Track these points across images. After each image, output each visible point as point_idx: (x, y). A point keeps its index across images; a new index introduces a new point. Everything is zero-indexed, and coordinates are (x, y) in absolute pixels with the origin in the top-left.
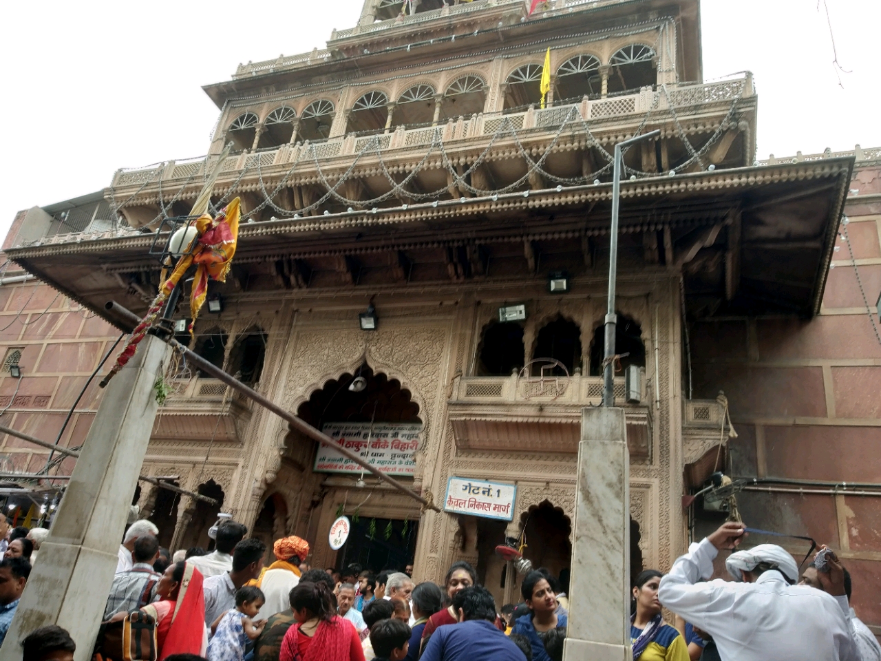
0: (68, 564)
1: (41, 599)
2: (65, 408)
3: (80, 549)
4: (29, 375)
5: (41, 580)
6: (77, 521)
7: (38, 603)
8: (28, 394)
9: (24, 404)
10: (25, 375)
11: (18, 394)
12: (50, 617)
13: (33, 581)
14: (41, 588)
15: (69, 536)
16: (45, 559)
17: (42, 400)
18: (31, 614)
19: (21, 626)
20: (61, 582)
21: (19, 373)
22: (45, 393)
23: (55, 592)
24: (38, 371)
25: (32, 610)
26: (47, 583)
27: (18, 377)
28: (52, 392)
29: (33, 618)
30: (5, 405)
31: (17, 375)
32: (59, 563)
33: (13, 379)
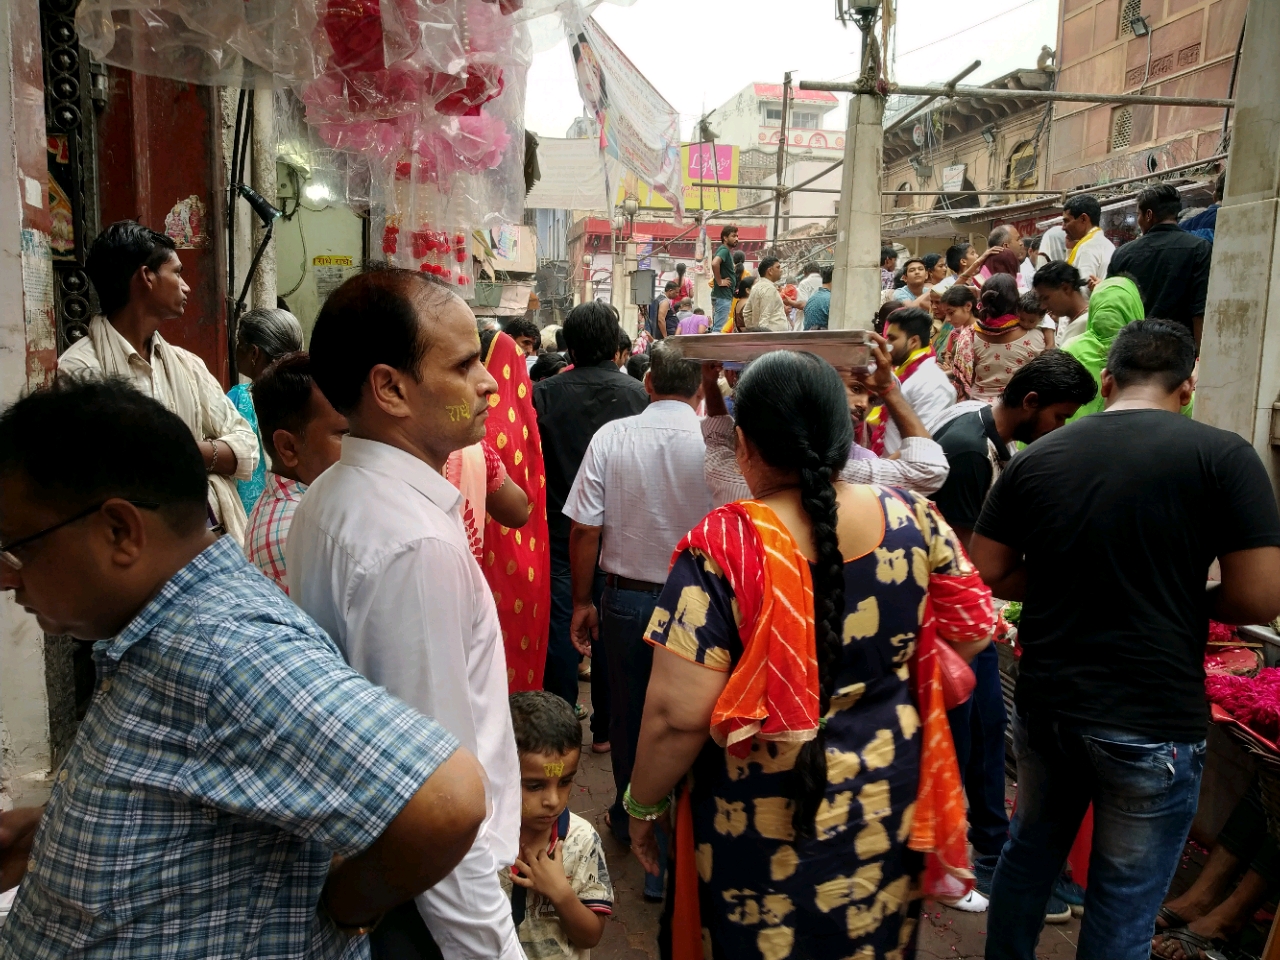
0: (1264, 228)
1: (1237, 283)
2: (1227, 52)
3: (1277, 202)
4: (1159, 25)
5: (1230, 258)
6: (1262, 165)
7: (1234, 290)
8: (1166, 53)
9: (1164, 70)
10: (1155, 27)
11: (1153, 59)
12: (1256, 305)
13: (1219, 262)
14: (1233, 270)
15: (1255, 189)
16: (1228, 230)
17: (1190, 53)
18: (1228, 306)
19: (1219, 323)
20: (1259, 254)
21: (1146, 27)
22: (1190, 42)
23: (1254, 270)
24: (1171, 13)
25: (1227, 301)
26: (1239, 261)
27: (1146, 34)
28: (1200, 36)
29: (1233, 310)
30: (1141, 81)
31: (1143, 31)
32: (1250, 229)
33: (1139, 40)
